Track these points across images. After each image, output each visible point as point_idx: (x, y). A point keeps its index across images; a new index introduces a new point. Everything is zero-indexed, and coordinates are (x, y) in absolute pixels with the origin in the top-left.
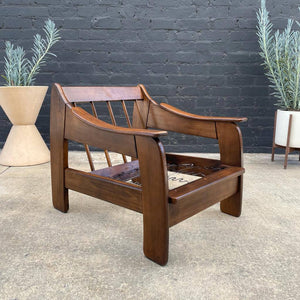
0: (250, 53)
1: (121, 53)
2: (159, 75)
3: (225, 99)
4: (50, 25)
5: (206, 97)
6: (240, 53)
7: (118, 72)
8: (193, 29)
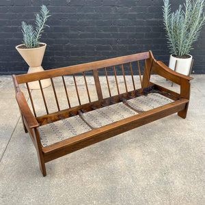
0: (159, 20)
1: (85, 20)
2: (107, 33)
3: (144, 45)
4: (44, 7)
5: (133, 45)
6: (152, 19)
7: (83, 31)
8: (126, 6)
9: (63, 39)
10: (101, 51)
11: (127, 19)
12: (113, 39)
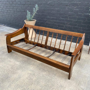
2: (63, 19)
3: (81, 28)
8: (73, 6)
9: (45, 19)
10: (60, 27)
11: (73, 13)
12: (66, 22)
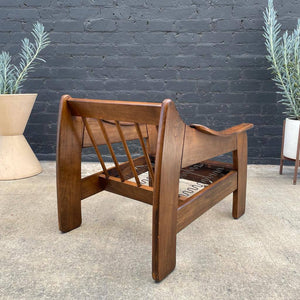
0: (256, 56)
1: (116, 57)
3: (228, 106)
4: (39, 29)
6: (244, 56)
7: (112, 77)
8: (193, 31)
12: (169, 92)
